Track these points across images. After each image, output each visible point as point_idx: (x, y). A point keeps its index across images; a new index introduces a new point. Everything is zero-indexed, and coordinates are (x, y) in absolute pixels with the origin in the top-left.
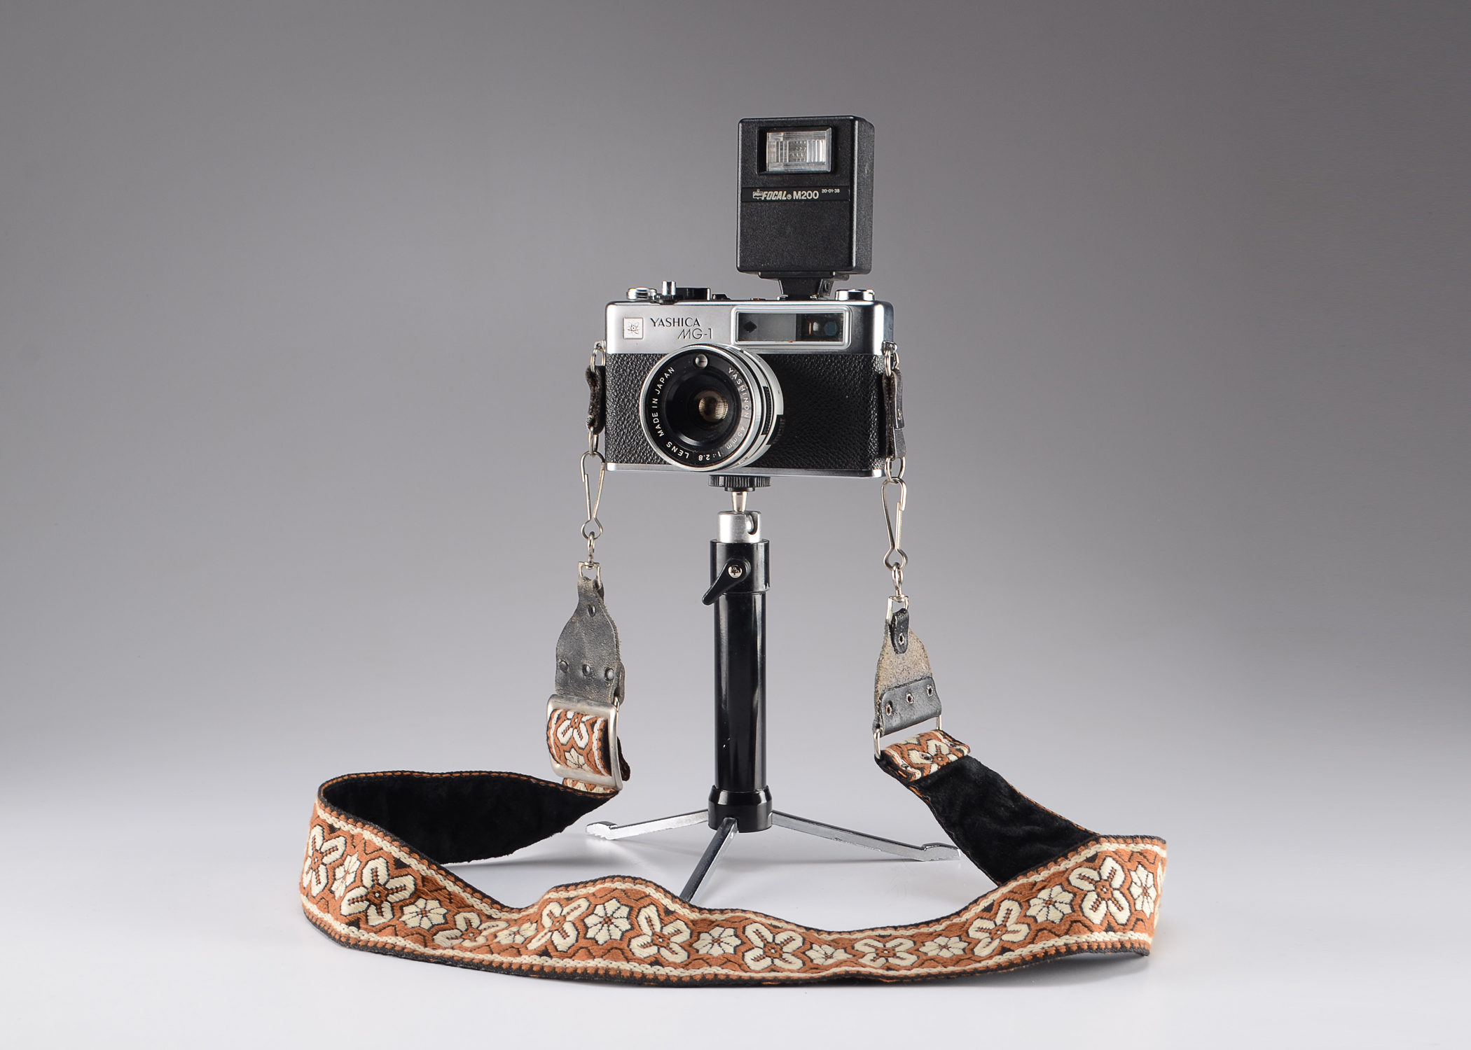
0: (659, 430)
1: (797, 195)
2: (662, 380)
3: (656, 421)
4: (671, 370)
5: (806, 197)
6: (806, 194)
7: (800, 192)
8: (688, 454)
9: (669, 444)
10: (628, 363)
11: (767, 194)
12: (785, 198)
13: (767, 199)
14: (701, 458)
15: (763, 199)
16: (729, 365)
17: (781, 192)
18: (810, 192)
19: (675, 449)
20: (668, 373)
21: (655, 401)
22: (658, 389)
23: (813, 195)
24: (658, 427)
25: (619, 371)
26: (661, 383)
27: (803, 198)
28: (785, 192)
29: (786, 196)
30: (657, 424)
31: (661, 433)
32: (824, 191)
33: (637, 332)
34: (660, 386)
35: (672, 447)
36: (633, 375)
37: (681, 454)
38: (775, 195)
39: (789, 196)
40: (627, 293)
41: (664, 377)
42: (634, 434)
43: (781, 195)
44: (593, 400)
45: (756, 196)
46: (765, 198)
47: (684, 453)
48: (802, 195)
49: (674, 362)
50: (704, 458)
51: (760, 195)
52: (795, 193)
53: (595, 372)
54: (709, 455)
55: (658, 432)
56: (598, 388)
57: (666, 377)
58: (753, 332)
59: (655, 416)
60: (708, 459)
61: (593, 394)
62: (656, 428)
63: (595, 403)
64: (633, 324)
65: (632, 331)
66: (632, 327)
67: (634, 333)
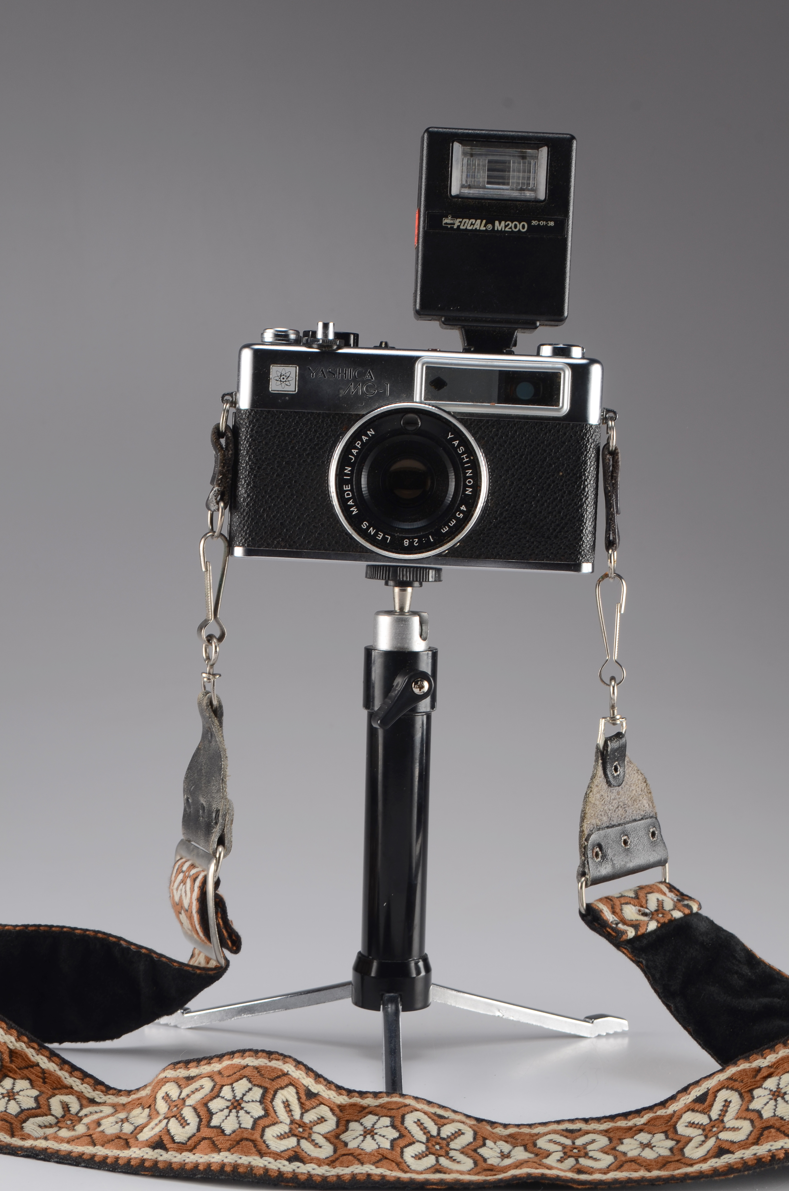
0: (352, 506)
1: (499, 226)
2: (358, 444)
3: (348, 494)
4: (371, 433)
5: (511, 228)
6: (511, 225)
7: (503, 223)
8: (389, 537)
9: (365, 525)
10: (273, 422)
11: (461, 222)
12: (484, 229)
13: (462, 227)
14: (406, 543)
15: (455, 227)
17: (479, 221)
18: (517, 223)
19: (372, 531)
20: (367, 435)
21: (348, 470)
22: (353, 455)
23: (520, 227)
24: (350, 503)
25: (261, 432)
26: (356, 448)
27: (507, 229)
28: (484, 221)
29: (485, 226)
30: (349, 499)
31: (355, 511)
32: (534, 223)
33: (287, 383)
34: (354, 452)
35: (368, 528)
36: (279, 437)
37: (380, 536)
38: (472, 224)
39: (490, 227)
40: (262, 334)
41: (362, 440)
42: (278, 512)
43: (478, 225)
44: (223, 467)
45: (446, 224)
46: (459, 226)
47: (384, 537)
48: (506, 226)
49: (376, 423)
50: (411, 543)
51: (452, 222)
52: (497, 223)
53: (225, 431)
54: (417, 540)
55: (351, 509)
56: (230, 452)
57: (364, 440)
58: (442, 390)
59: (347, 489)
60: (416, 543)
61: (224, 460)
62: (349, 503)
63: (226, 471)
64: (283, 373)
65: (281, 381)
66: (281, 376)
67: (283, 384)
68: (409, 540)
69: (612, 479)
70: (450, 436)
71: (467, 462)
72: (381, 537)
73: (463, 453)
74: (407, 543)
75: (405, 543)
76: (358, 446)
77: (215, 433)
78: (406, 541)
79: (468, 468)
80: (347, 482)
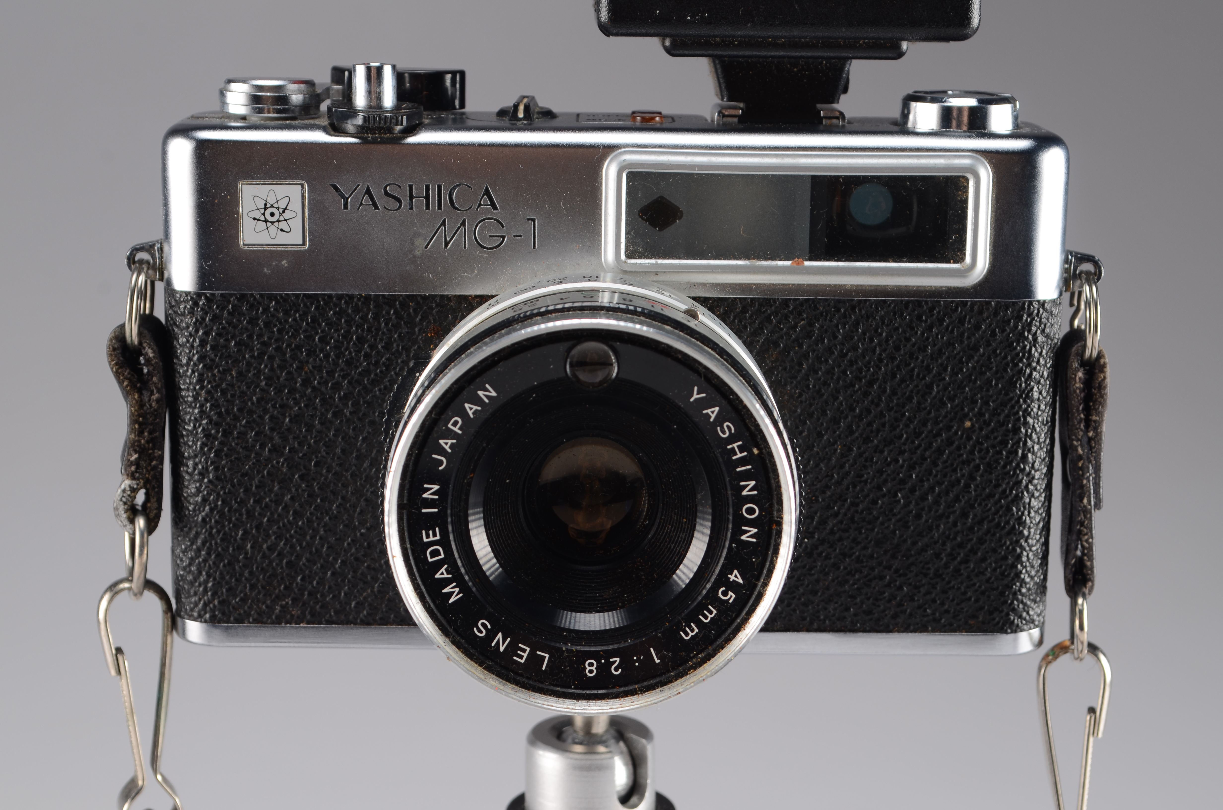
0: (446, 582)
2: (455, 425)
3: (435, 553)
4: (487, 393)
8: (547, 656)
9: (481, 628)
10: (253, 321)
14: (591, 668)
16: (693, 377)
19: (501, 642)
20: (477, 401)
21: (431, 491)
22: (442, 452)
24: (442, 574)
25: (227, 347)
26: (449, 434)
30: (438, 565)
31: (454, 593)
33: (283, 225)
34: (446, 444)
35: (491, 635)
36: (271, 358)
37: (523, 656)
40: (222, 94)
41: (463, 414)
44: (140, 433)
47: (533, 656)
49: (499, 369)
50: (603, 669)
53: (140, 343)
54: (618, 659)
55: (446, 590)
56: (156, 396)
57: (470, 413)
58: (670, 230)
59: (432, 539)
60: (616, 669)
61: (139, 415)
62: (437, 576)
63: (148, 442)
64: (270, 200)
65: (266, 221)
66: (266, 208)
67: (273, 229)
68: (598, 662)
69: (1087, 426)
70: (695, 396)
71: (743, 461)
72: (525, 655)
73: (732, 439)
74: (594, 668)
75: (588, 668)
76: (456, 429)
77: (114, 349)
78: (591, 665)
79: (747, 476)
80: (430, 522)
